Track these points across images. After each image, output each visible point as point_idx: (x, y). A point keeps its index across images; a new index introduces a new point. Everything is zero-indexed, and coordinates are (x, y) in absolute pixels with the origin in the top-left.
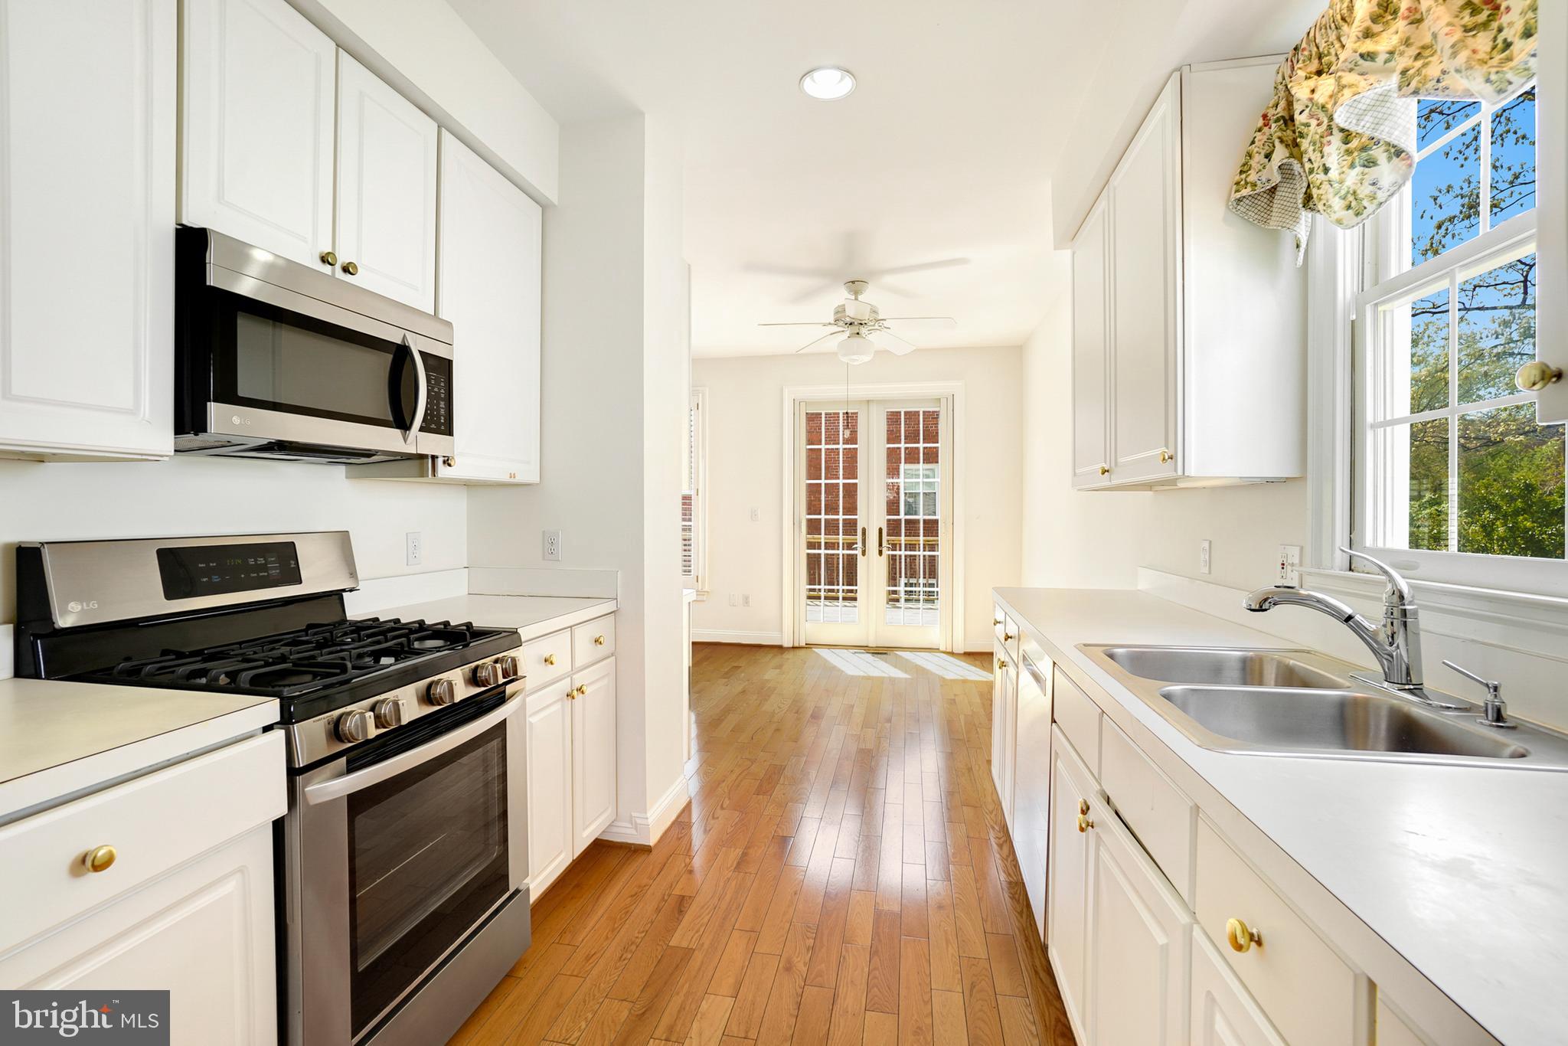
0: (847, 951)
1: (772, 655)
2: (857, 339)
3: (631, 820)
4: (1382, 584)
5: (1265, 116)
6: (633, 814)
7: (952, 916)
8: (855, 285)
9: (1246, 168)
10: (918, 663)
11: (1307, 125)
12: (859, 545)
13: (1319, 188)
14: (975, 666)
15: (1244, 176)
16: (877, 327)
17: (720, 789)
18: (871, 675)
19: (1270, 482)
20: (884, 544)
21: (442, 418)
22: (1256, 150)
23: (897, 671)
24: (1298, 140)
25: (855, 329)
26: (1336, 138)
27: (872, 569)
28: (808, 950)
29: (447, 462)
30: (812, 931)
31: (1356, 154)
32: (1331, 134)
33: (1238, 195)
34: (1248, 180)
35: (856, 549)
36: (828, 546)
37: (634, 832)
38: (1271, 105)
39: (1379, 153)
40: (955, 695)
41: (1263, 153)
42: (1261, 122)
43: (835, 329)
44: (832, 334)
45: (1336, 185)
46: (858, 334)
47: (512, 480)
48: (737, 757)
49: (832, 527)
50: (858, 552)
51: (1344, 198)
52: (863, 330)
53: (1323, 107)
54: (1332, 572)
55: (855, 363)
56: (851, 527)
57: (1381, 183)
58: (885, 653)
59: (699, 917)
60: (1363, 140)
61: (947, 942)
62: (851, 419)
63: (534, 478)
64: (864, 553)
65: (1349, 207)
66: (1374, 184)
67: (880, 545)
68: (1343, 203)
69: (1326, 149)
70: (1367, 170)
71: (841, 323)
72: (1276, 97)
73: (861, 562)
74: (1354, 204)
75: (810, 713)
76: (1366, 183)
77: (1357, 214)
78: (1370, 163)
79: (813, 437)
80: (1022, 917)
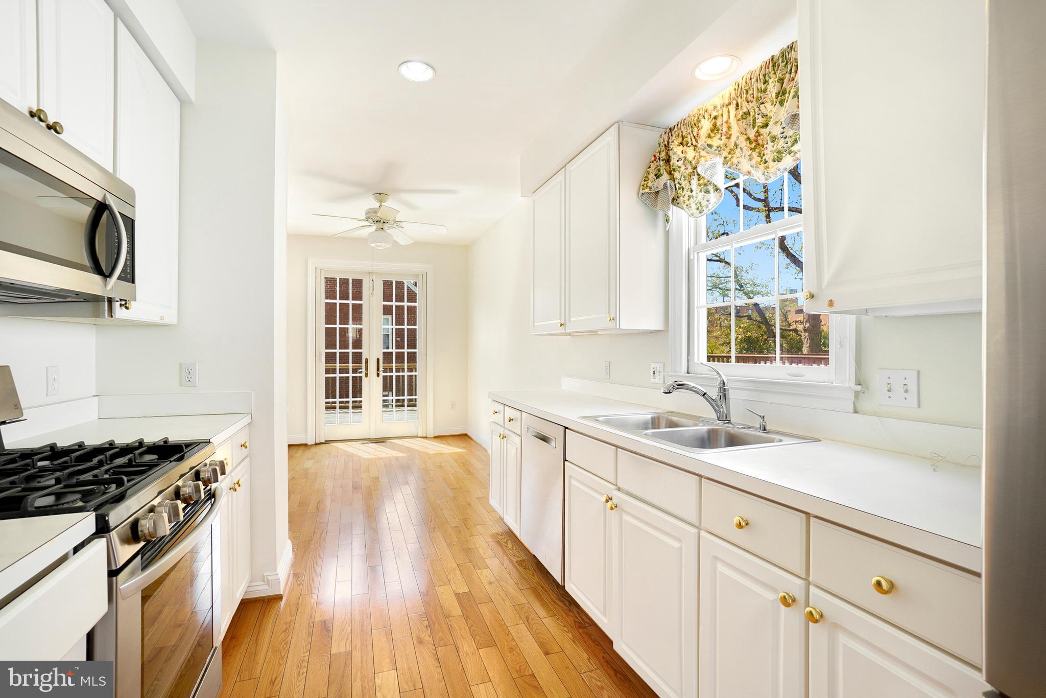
0: (450, 621)
1: (302, 451)
2: (381, 232)
3: (264, 579)
4: (716, 379)
5: (655, 156)
6: (264, 574)
7: (498, 585)
8: (380, 196)
9: (647, 179)
10: (407, 446)
11: (680, 167)
12: (364, 370)
13: (683, 197)
14: (444, 444)
15: (646, 183)
16: (395, 226)
17: (312, 546)
18: (380, 456)
19: (651, 332)
20: (381, 369)
21: (128, 268)
22: (651, 171)
23: (396, 452)
24: (673, 172)
25: (380, 225)
26: (696, 177)
27: (372, 386)
28: (427, 627)
29: (125, 305)
30: (424, 616)
31: (702, 186)
32: (694, 175)
33: (644, 191)
34: (648, 185)
35: (361, 372)
36: (341, 371)
37: (266, 587)
38: (657, 151)
39: (711, 188)
40: (440, 463)
41: (654, 173)
42: (653, 159)
43: (366, 223)
44: (362, 227)
45: (695, 198)
46: (382, 229)
47: (161, 322)
48: (313, 523)
49: (344, 358)
50: (363, 375)
51: (696, 205)
52: (385, 226)
53: (691, 162)
54: (681, 374)
55: (379, 248)
56: (358, 358)
57: (711, 201)
58: (383, 442)
59: (343, 630)
60: (705, 181)
61: (504, 600)
62: (358, 283)
63: (174, 321)
64: (366, 375)
65: (698, 209)
66: (708, 201)
67: (378, 370)
68: (696, 207)
69: (692, 182)
70: (706, 194)
71: (371, 220)
72: (660, 148)
73: (365, 381)
74: (700, 208)
75: (351, 487)
76: (705, 200)
77: (700, 213)
78: (707, 192)
79: (330, 294)
80: (534, 576)
